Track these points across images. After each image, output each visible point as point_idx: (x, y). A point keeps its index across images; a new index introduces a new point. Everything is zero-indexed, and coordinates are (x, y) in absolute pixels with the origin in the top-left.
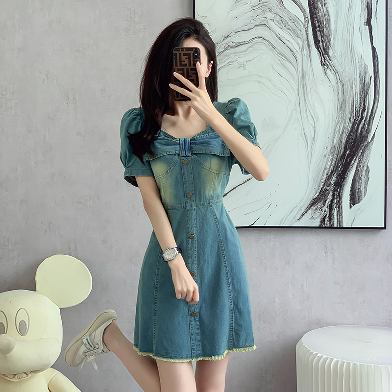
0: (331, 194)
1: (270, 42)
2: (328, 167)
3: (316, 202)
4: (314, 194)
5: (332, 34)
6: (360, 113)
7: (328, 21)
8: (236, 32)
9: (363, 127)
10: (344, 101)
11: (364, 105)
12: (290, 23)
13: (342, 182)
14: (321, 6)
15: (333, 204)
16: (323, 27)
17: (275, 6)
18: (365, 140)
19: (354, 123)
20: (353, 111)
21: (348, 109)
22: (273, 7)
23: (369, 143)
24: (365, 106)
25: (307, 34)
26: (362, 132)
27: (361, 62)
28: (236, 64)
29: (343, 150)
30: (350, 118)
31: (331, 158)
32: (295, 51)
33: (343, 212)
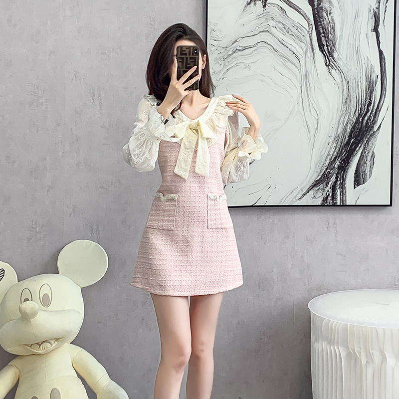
0: (334, 176)
1: (272, 46)
3: (319, 183)
5: (337, 39)
6: (366, 107)
7: (333, 28)
8: (243, 38)
9: (369, 119)
10: (349, 97)
11: (370, 99)
12: (294, 30)
13: (346, 167)
14: (326, 15)
15: (336, 185)
16: (328, 33)
17: (278, 15)
18: (371, 130)
19: (359, 115)
20: (359, 105)
21: (354, 103)
22: (275, 17)
23: (374, 132)
24: (371, 101)
26: (367, 123)
27: (368, 63)
28: (242, 65)
29: (347, 139)
30: (356, 111)
31: (335, 145)
32: (298, 54)
33: (347, 192)
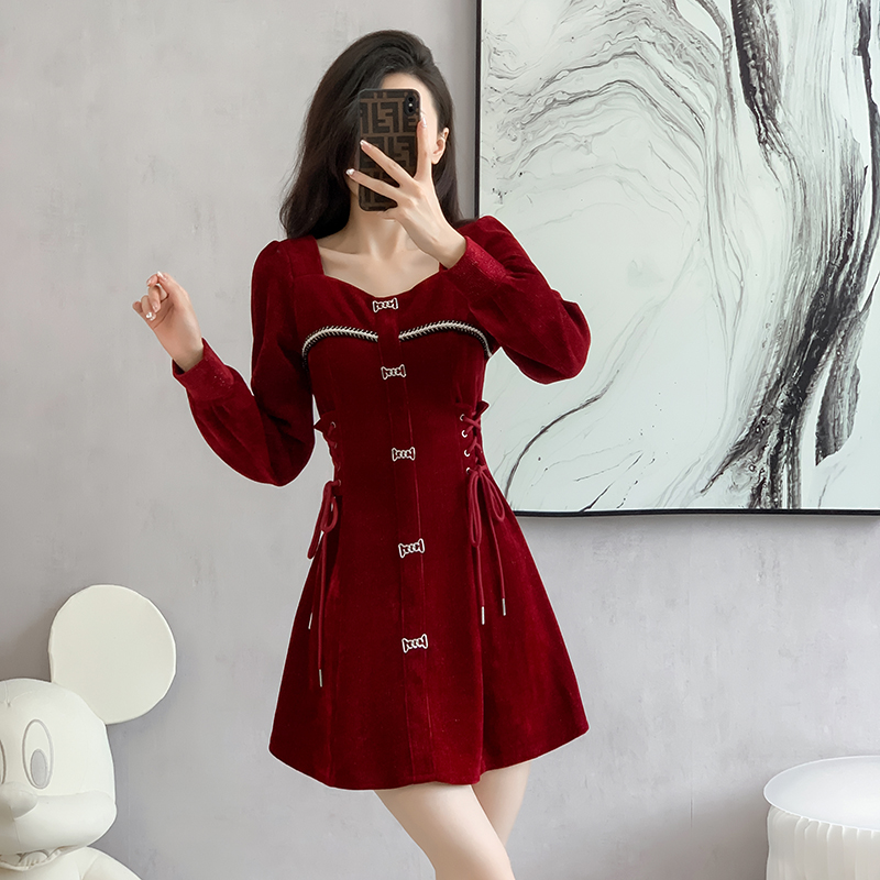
0: (776, 431)
1: (646, 93)
2: (769, 371)
3: (743, 450)
4: (738, 432)
5: (782, 74)
6: (842, 248)
7: (775, 45)
8: (570, 71)
9: (847, 280)
10: (807, 221)
11: (850, 229)
12: (691, 49)
13: (801, 406)
14: (758, 13)
15: (780, 455)
16: (764, 58)
17: (659, 12)
18: (851, 308)
19: (828, 270)
20: (826, 243)
21: (816, 239)
22: (653, 16)
23: (859, 315)
24: (852, 233)
25: (728, 75)
26: (844, 289)
27: (845, 135)
28: (570, 141)
29: (802, 331)
30: (820, 259)
31: (776, 348)
32: (700, 112)
33: (802, 472)
